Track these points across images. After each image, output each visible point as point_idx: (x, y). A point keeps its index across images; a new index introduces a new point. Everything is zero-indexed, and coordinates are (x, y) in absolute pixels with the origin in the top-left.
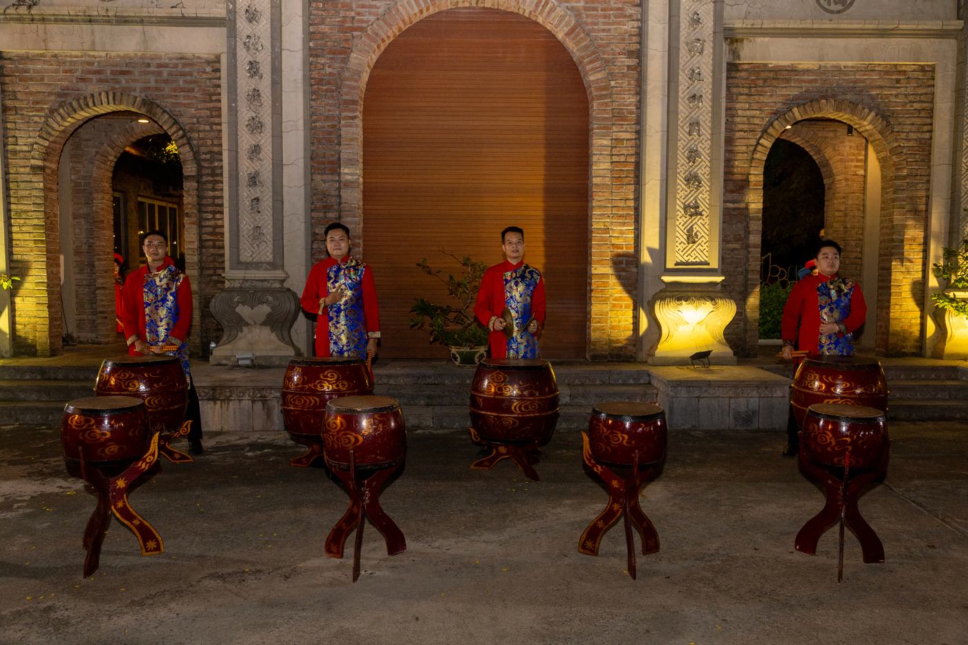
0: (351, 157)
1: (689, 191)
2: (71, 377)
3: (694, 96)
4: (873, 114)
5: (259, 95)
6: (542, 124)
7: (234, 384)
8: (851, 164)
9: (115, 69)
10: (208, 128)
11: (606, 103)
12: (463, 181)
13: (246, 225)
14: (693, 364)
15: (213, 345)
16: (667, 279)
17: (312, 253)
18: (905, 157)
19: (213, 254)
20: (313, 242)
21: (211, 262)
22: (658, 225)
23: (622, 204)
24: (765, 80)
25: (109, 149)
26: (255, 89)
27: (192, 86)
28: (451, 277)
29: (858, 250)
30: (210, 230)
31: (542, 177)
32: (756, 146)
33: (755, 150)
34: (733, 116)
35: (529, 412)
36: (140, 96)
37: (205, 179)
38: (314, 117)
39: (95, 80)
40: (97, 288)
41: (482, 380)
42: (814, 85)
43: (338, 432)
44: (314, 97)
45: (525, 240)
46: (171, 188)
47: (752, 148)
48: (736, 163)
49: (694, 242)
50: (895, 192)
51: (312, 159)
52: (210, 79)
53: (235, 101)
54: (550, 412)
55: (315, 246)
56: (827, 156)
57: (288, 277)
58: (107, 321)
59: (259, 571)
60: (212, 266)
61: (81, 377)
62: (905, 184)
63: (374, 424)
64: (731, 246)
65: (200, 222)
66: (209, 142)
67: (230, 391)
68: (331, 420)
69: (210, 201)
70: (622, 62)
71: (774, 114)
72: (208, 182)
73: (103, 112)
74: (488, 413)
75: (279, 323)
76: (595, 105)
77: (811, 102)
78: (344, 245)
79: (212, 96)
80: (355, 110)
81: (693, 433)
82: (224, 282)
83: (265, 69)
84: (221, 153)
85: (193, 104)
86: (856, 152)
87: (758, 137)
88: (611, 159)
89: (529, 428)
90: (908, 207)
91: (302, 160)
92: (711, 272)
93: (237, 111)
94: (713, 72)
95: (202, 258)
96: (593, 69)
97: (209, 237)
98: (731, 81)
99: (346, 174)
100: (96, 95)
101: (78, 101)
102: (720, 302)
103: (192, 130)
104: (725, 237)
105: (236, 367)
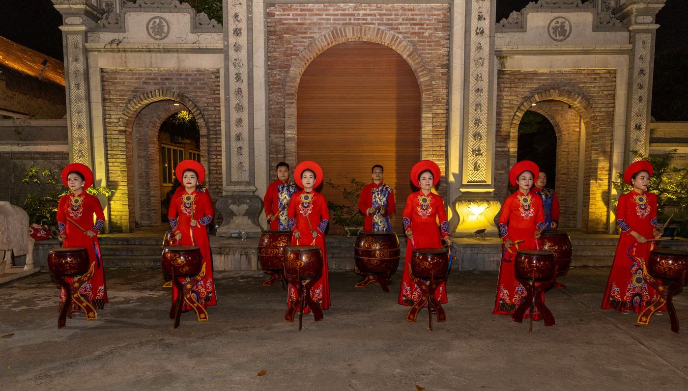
0: (291, 124)
1: (475, 142)
2: (143, 243)
3: (478, 90)
4: (580, 97)
5: (241, 91)
6: (395, 105)
7: (231, 246)
8: (571, 125)
9: (163, 77)
10: (213, 109)
11: (430, 94)
12: (351, 137)
13: (235, 162)
14: (476, 237)
15: (217, 226)
16: (463, 190)
17: (270, 176)
18: (598, 122)
19: (216, 178)
20: (270, 171)
21: (215, 181)
22: (458, 161)
23: (438, 149)
24: (519, 79)
25: (157, 120)
26: (239, 88)
27: (204, 86)
28: (345, 189)
29: (576, 173)
30: (215, 164)
31: (394, 134)
32: (514, 116)
33: (513, 118)
34: (501, 100)
35: (384, 257)
36: (177, 92)
37: (211, 136)
38: (271, 103)
39: (152, 84)
40: (151, 196)
41: (360, 241)
42: (547, 82)
43: (292, 261)
44: (270, 92)
45: (384, 171)
46: (180, 138)
47: (512, 118)
48: (503, 126)
49: (478, 170)
50: (592, 141)
51: (269, 125)
52: (214, 82)
53: (229, 95)
54: (395, 258)
55: (271, 173)
56: (557, 120)
57: (257, 189)
58: (156, 214)
59: (255, 327)
60: (215, 183)
61: (148, 243)
62: (599, 137)
63: (309, 257)
64: (499, 172)
65: (209, 160)
66: (214, 117)
67: (229, 249)
68: (288, 255)
69: (214, 149)
70: (439, 71)
71: (524, 98)
72: (214, 138)
73: (156, 100)
74: (364, 258)
75: (253, 215)
76: (424, 95)
77: (545, 91)
78: (286, 174)
79: (215, 91)
80: (293, 99)
81: (474, 272)
82: (222, 193)
83: (245, 77)
84: (220, 122)
85: (205, 96)
86: (575, 118)
87: (515, 111)
88: (433, 124)
89: (384, 265)
90: (600, 150)
91: (264, 126)
92: (488, 186)
93: (229, 100)
94: (489, 76)
95: (210, 179)
96: (422, 75)
97: (214, 168)
98: (500, 80)
99: (288, 134)
100: (153, 91)
101: (143, 94)
102: (492, 203)
103: (204, 110)
104: (497, 166)
105: (231, 238)
